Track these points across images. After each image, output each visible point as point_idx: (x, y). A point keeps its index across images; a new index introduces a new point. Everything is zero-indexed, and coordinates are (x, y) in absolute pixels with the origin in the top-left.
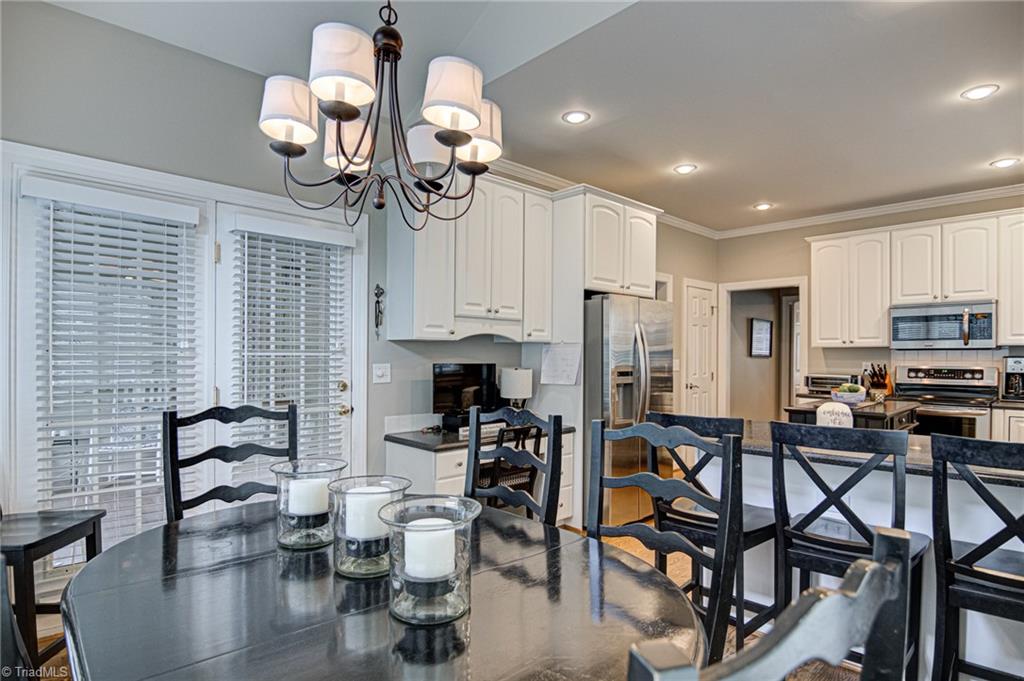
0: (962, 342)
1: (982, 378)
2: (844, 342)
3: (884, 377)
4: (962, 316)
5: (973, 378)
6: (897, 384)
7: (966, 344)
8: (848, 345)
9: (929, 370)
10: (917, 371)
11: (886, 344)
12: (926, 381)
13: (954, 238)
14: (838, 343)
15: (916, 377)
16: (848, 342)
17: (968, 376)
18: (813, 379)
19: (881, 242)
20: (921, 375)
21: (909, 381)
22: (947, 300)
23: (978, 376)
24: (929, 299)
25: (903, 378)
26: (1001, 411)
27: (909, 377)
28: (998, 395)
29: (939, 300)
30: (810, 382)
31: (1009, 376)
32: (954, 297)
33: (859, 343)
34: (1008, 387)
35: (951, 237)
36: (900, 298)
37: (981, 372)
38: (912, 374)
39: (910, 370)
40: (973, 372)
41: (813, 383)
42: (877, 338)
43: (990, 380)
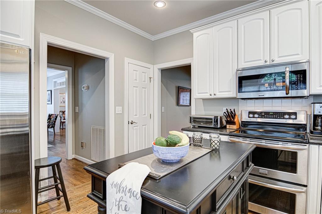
0: (285, 92)
1: (296, 119)
2: (211, 95)
3: (234, 118)
4: (284, 73)
5: (290, 118)
6: (242, 122)
7: (287, 94)
8: (213, 97)
9: (261, 112)
10: (254, 113)
11: (234, 96)
12: (259, 120)
13: (278, 17)
14: (207, 96)
15: (254, 117)
16: (213, 95)
17: (287, 116)
18: (194, 118)
19: (232, 27)
20: (256, 116)
21: (249, 120)
22: (274, 63)
23: (293, 117)
24: (261, 63)
25: (245, 118)
26: (317, 146)
27: (249, 117)
28: (306, 130)
29: (268, 63)
30: (192, 120)
31: (316, 117)
32: (277, 61)
33: (219, 95)
34: (315, 124)
35: (276, 18)
36: (243, 64)
37: (295, 114)
38: (251, 116)
39: (250, 113)
40: (290, 114)
41: (194, 121)
42: (230, 91)
43: (302, 119)
